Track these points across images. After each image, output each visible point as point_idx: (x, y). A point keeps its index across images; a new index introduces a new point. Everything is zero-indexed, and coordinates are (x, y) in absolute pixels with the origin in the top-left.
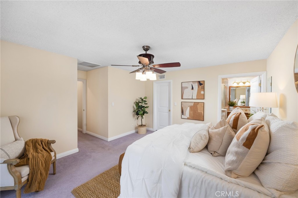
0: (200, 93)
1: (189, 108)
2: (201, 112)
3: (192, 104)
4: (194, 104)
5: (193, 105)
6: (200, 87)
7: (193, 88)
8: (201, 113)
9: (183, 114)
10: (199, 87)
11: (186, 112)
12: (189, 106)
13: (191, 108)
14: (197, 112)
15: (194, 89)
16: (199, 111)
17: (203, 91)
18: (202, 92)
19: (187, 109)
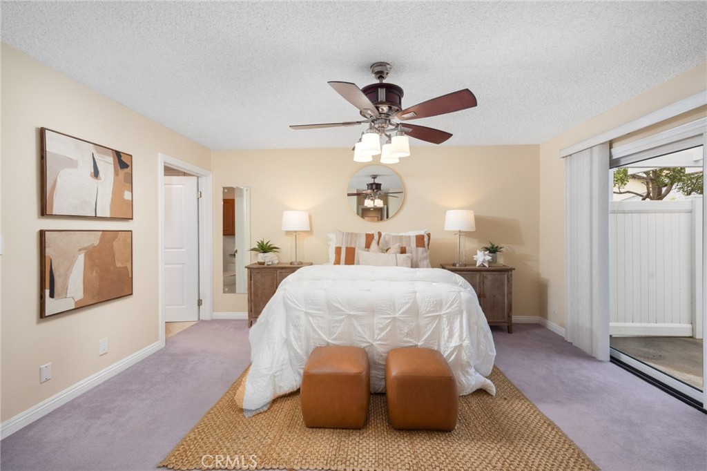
0: (122, 195)
1: (81, 260)
2: (124, 265)
3: (95, 240)
4: (102, 239)
5: (96, 242)
6: (122, 172)
7: (96, 174)
8: (126, 268)
9: (52, 295)
10: (116, 173)
11: (67, 276)
12: (84, 249)
13: (91, 254)
14: (112, 268)
15: (101, 174)
16: (119, 265)
17: (129, 190)
18: (127, 195)
19: (72, 264)
